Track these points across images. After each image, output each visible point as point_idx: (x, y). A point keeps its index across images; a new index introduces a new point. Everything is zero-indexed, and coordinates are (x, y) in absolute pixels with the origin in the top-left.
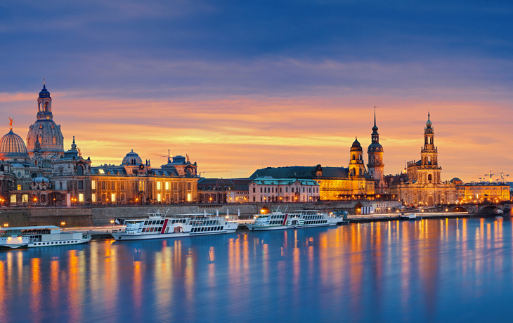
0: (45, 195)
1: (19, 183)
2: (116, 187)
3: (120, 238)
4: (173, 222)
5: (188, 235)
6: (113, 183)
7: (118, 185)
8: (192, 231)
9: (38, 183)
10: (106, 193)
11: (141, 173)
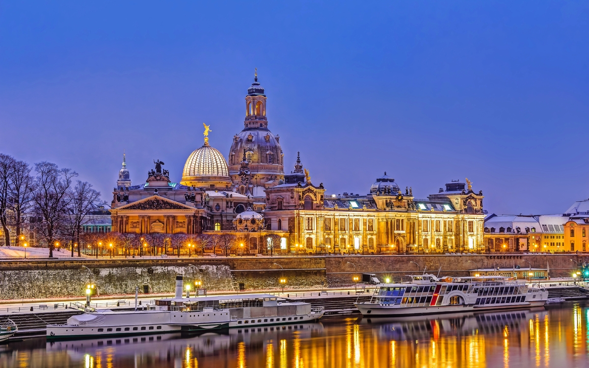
0: (255, 239)
1: (217, 221)
2: (361, 227)
3: (369, 312)
4: (450, 289)
5: (472, 308)
6: (357, 221)
7: (365, 224)
8: (477, 303)
9: (247, 220)
10: (346, 237)
11: (398, 207)
